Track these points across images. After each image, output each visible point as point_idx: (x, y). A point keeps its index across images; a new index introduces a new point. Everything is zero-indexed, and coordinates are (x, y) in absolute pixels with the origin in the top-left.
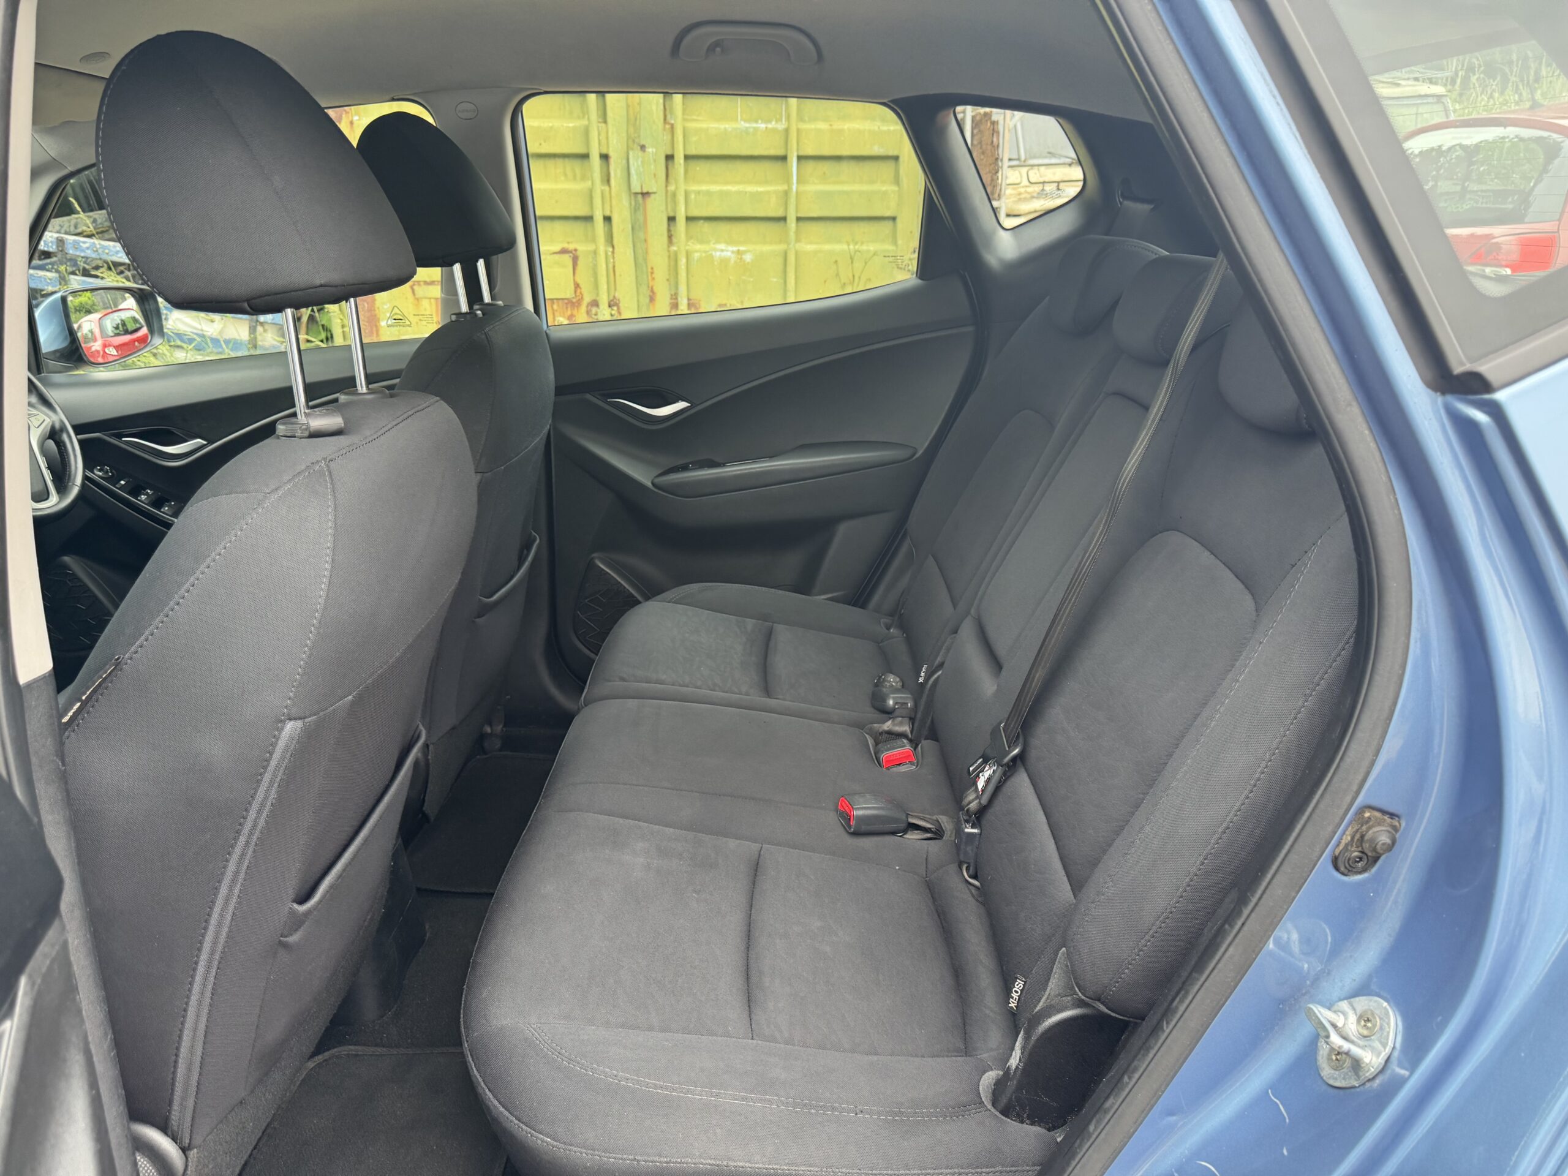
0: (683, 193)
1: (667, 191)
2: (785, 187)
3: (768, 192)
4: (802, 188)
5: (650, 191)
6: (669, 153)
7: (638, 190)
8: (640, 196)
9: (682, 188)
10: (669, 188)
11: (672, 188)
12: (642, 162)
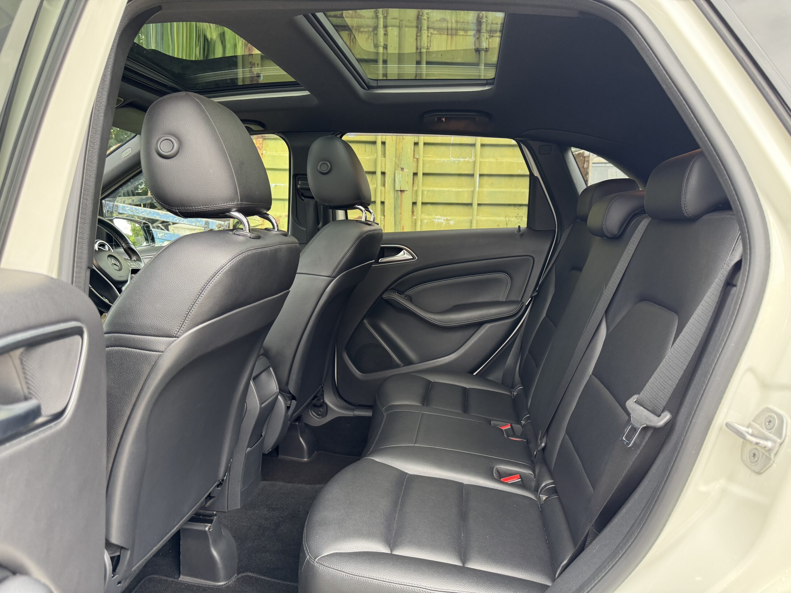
0: (421, 191)
1: (413, 190)
2: (473, 189)
3: (463, 191)
4: (481, 190)
5: (405, 190)
6: (415, 172)
7: (399, 189)
8: (399, 192)
9: (421, 188)
10: (414, 189)
11: (415, 188)
12: (402, 176)
